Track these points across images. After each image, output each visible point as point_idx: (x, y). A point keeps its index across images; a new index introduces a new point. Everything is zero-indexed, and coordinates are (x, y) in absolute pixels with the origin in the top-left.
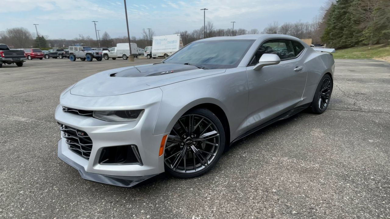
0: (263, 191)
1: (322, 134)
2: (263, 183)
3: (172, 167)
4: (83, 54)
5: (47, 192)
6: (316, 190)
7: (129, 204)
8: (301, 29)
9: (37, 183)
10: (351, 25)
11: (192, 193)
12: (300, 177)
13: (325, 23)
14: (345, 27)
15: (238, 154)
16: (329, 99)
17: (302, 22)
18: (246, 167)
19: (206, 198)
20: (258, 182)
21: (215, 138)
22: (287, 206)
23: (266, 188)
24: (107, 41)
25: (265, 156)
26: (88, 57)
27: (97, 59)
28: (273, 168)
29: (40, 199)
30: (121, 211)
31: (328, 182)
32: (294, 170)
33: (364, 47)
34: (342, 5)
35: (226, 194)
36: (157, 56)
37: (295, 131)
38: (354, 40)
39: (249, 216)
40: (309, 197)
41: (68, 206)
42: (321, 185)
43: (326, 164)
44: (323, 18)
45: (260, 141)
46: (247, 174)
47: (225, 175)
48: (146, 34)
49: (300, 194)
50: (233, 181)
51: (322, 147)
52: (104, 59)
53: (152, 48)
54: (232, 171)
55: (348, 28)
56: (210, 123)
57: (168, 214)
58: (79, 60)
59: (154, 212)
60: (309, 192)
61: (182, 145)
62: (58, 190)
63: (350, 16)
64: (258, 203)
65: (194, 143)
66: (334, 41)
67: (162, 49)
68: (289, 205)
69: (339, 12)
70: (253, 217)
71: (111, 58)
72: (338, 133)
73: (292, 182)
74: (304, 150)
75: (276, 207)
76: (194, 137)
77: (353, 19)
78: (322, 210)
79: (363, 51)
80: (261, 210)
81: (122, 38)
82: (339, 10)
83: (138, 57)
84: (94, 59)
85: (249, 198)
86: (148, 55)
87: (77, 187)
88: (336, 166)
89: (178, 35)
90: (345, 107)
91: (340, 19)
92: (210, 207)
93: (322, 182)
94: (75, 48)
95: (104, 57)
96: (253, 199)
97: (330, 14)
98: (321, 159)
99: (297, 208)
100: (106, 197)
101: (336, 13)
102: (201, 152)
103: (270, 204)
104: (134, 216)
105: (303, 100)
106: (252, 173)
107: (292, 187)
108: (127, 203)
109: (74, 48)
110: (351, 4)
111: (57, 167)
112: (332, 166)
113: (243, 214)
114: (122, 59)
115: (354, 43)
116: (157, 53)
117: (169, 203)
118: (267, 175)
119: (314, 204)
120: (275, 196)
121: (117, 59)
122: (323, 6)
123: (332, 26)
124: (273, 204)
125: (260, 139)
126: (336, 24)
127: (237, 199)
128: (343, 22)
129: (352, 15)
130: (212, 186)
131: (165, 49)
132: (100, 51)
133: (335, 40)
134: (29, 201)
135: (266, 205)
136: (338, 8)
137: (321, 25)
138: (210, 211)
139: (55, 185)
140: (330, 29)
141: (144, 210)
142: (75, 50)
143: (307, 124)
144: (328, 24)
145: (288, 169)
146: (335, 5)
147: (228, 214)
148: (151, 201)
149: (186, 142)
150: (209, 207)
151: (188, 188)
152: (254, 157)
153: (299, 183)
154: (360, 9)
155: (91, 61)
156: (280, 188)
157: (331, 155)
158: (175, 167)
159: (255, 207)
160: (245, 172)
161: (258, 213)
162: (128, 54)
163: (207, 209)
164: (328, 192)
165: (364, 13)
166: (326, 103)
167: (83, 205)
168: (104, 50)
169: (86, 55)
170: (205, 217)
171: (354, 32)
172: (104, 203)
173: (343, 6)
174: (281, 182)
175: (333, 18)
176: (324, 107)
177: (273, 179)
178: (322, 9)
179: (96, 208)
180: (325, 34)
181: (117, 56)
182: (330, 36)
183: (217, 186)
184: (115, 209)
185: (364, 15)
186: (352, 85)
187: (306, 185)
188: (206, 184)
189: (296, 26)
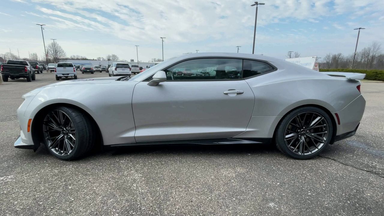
89: (313, 57)
105: (248, 131)
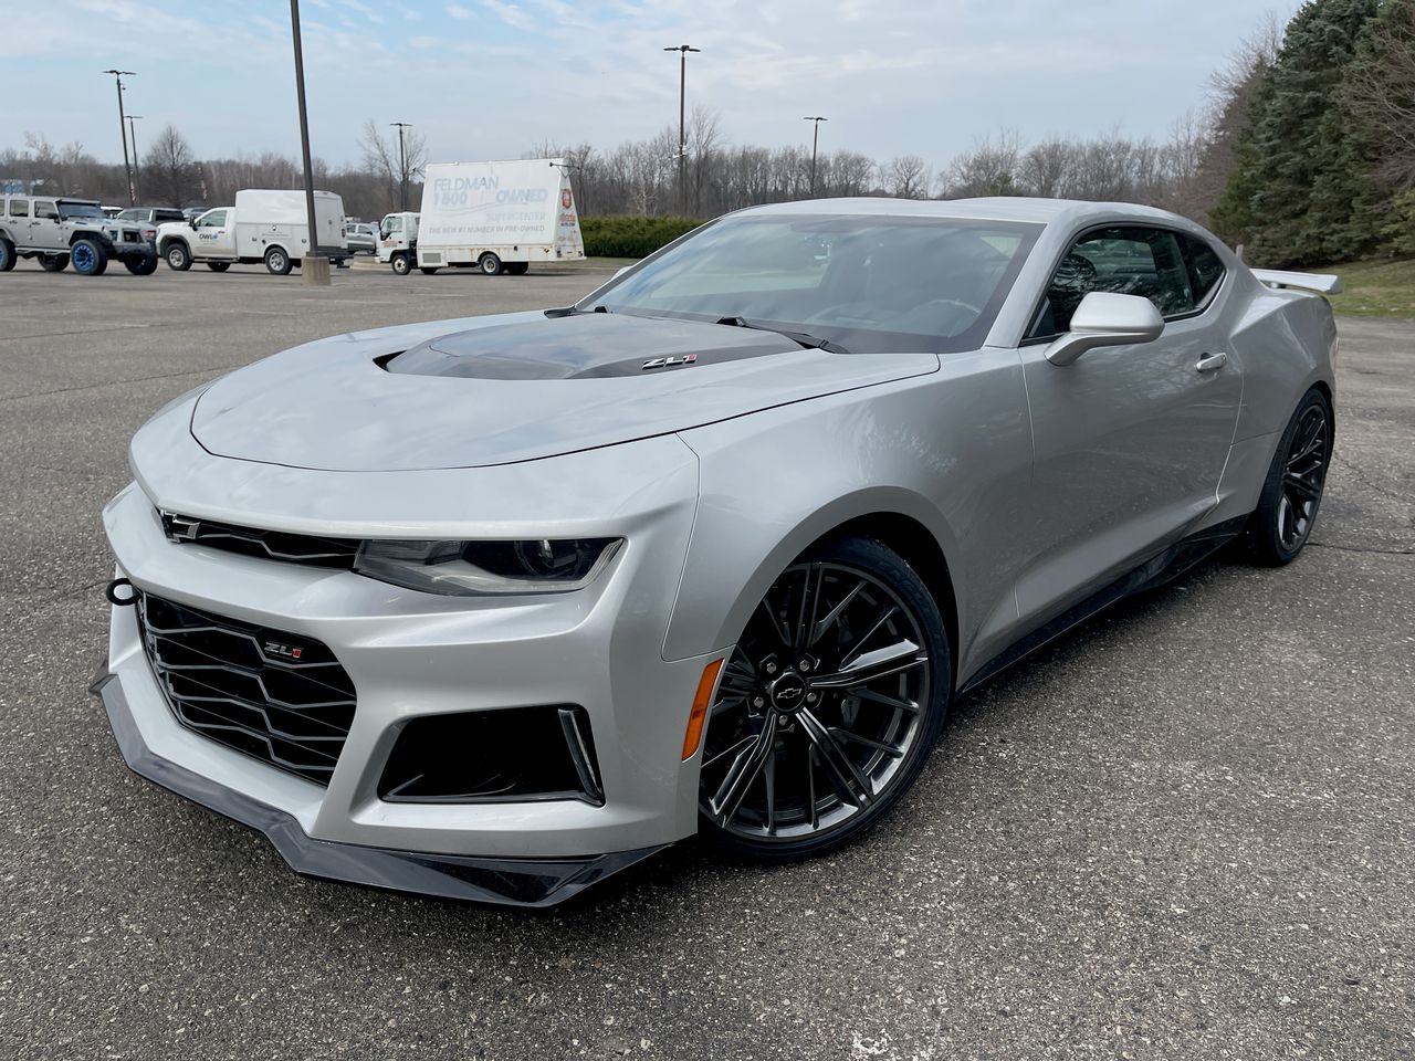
0: (1132, 914)
1: (1314, 658)
2: (1122, 878)
3: (717, 812)
4: (55, 236)
5: (91, 945)
6: (1351, 904)
7: (535, 990)
8: (1120, 168)
9: (24, 901)
10: (1343, 165)
11: (818, 928)
12: (1269, 847)
13: (1228, 150)
14: (1319, 172)
15: (973, 751)
16: (1315, 500)
17: (1124, 137)
18: (1024, 806)
19: (887, 950)
20: (1094, 873)
21: (903, 677)
22: (1251, 975)
23: (1141, 901)
24: (175, 171)
25: (1094, 754)
26: (83, 254)
27: (128, 266)
28: (1144, 807)
29: (70, 978)
30: (506, 1022)
31: (1389, 869)
32: (1238, 818)
33: (1398, 264)
34: (1307, 72)
35: (973, 928)
36: (443, 263)
37: (1194, 642)
38: (1355, 231)
39: (1101, 1025)
40: (1330, 935)
41: (230, 1010)
42: (1365, 880)
43: (1362, 791)
44: (1218, 124)
45: (1055, 689)
46: (1037, 839)
47: (944, 846)
48: (381, 149)
49: (1292, 923)
50: (986, 870)
51: (1325, 713)
52: (166, 266)
53: (418, 219)
54: (969, 826)
55: (1331, 177)
56: (892, 603)
57: (735, 1029)
58: (34, 263)
59: (667, 1020)
60: (1323, 910)
61: (755, 710)
62: (149, 933)
63: (1341, 121)
64: (1124, 965)
65: (811, 698)
66: (1268, 234)
67: (470, 230)
68: (1257, 970)
69: (1292, 101)
70: (1119, 1027)
71: (201, 260)
72: (1378, 654)
73: (1243, 871)
74: (1254, 731)
75: (1205, 983)
76: (810, 672)
77: (1354, 136)
78: (1396, 984)
79: (1396, 285)
80: (1144, 997)
81: (256, 161)
82: (1290, 94)
83: (346, 262)
84: (114, 265)
85: (1077, 945)
86: (395, 254)
87: (242, 919)
88: (1406, 799)
89: (553, 165)
90: (1378, 538)
91: (1296, 136)
92: (920, 989)
93: (1365, 867)
94: (13, 203)
95: (166, 256)
96: (1098, 948)
97: (1253, 105)
98: (1337, 769)
99: (1291, 981)
100: (412, 961)
101: (1277, 103)
102: (845, 741)
103: (1175, 971)
104: (575, 1042)
105: (1222, 501)
106: (1062, 834)
107: (1248, 892)
108: (521, 983)
109: (7, 205)
110: (1344, 69)
111: (98, 818)
112: (1388, 796)
113: (1073, 1018)
114: (261, 267)
115: (1356, 245)
116: (442, 247)
117: (722, 977)
118: (1126, 840)
119: (1356, 962)
120: (1188, 936)
121: (232, 267)
122: (1222, 71)
123: (1262, 161)
124: (1188, 969)
125: (1051, 679)
126: (1277, 156)
127: (1028, 951)
128: (1310, 150)
129: (1346, 120)
130: (900, 898)
131: (484, 230)
132: (143, 226)
133: (1273, 230)
134: (16, 992)
135: (1158, 973)
136: (1289, 85)
137: (1211, 156)
138: (924, 1010)
139: (126, 911)
140: (1253, 175)
141: (617, 1014)
142: (12, 215)
143: (1238, 612)
144: (1242, 151)
145: (1212, 815)
146: (1271, 69)
147: (1007, 1021)
148: (635, 969)
149: (776, 694)
150: (913, 992)
151: (791, 907)
152: (1050, 763)
153: (1273, 874)
154: (1380, 95)
155: (99, 270)
156: (1201, 898)
157: (1374, 751)
158: (726, 811)
159: (1116, 984)
160: (1027, 828)
161: (1137, 1011)
162: (298, 248)
163: (909, 1001)
164: (1399, 910)
165: (1397, 117)
166: (1304, 516)
167: (304, 1003)
168: (161, 217)
169: (71, 243)
170: (908, 1037)
171: (1358, 194)
172: (407, 990)
173: (1307, 75)
174: (1196, 871)
175: (1268, 125)
176: (1297, 537)
177: (1158, 860)
178: (1217, 81)
179: (378, 1017)
180: (1231, 197)
181: (236, 253)
182: (1254, 207)
183: (920, 896)
184: (474, 1017)
185: (1398, 124)
186: (1383, 437)
187: (1303, 882)
188: (870, 889)
189: (1098, 153)
